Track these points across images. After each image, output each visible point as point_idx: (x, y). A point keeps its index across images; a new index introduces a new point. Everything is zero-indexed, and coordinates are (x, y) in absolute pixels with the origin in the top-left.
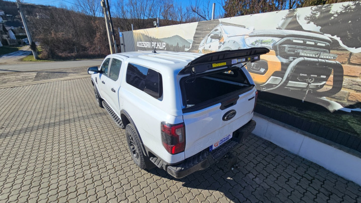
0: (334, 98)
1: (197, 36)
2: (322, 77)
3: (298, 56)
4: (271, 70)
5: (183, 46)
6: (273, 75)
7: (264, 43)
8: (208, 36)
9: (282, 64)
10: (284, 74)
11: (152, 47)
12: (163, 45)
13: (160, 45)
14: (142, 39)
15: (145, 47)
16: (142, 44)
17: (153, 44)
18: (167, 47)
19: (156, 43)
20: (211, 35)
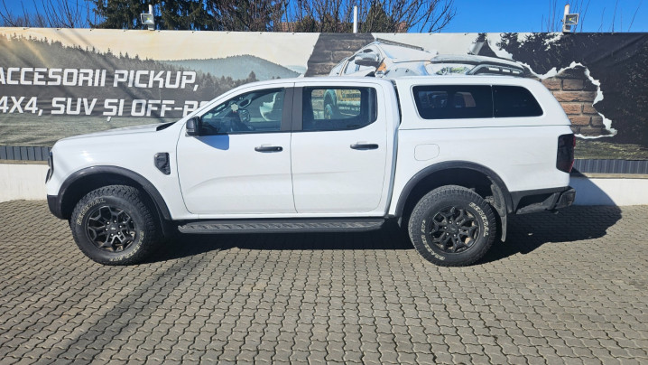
1: (317, 59)
7: (455, 72)
8: (350, 60)
11: (115, 85)
12: (184, 78)
13: (164, 76)
14: (42, 59)
15: (65, 83)
16: (37, 76)
17: (121, 76)
18: (204, 82)
19: (139, 73)
20: (356, 58)
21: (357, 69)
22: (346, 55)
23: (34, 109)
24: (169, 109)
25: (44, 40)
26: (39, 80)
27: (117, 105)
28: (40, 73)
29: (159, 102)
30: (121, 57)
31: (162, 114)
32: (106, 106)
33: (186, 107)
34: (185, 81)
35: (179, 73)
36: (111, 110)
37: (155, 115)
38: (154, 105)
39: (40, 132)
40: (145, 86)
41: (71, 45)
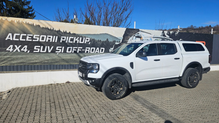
5: (113, 42)
8: (134, 36)
11: (61, 42)
12: (86, 40)
13: (79, 39)
14: (31, 31)
15: (41, 40)
16: (28, 37)
17: (64, 38)
18: (92, 41)
19: (70, 38)
20: (135, 36)
21: (136, 39)
22: (133, 35)
23: (26, 50)
24: (80, 50)
25: (32, 24)
26: (29, 39)
27: (61, 49)
28: (30, 36)
29: (77, 48)
30: (64, 32)
31: (78, 52)
32: (57, 49)
33: (86, 49)
34: (86, 41)
35: (84, 38)
36: (59, 51)
37: (75, 52)
38: (75, 49)
39: (27, 59)
40: (72, 42)
41: (44, 27)
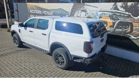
0: (131, 34)
1: (73, 10)
2: (127, 27)
3: (118, 19)
4: (109, 25)
5: (65, 14)
6: (110, 27)
7: (105, 14)
8: (79, 10)
9: (113, 22)
10: (114, 26)
11: (43, 14)
13: (49, 12)
14: (35, 8)
15: (37, 13)
18: (54, 14)
19: (46, 11)
25: (35, 5)
26: (34, 12)
30: (43, 8)
34: (51, 14)
40: (46, 14)
41: (38, 6)
